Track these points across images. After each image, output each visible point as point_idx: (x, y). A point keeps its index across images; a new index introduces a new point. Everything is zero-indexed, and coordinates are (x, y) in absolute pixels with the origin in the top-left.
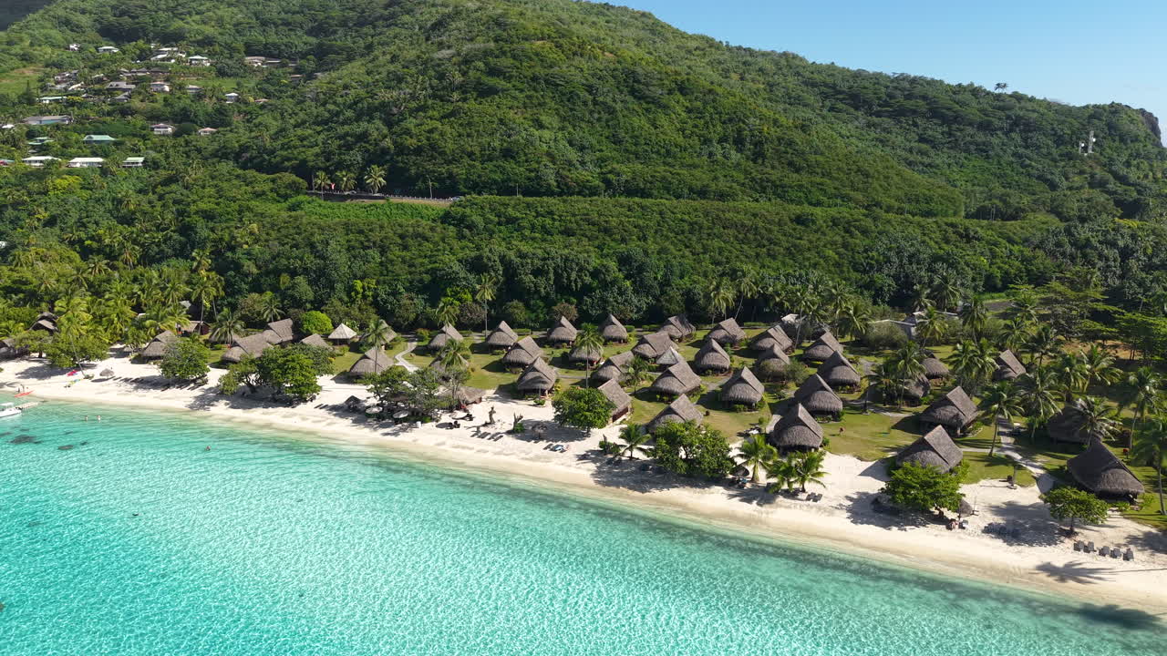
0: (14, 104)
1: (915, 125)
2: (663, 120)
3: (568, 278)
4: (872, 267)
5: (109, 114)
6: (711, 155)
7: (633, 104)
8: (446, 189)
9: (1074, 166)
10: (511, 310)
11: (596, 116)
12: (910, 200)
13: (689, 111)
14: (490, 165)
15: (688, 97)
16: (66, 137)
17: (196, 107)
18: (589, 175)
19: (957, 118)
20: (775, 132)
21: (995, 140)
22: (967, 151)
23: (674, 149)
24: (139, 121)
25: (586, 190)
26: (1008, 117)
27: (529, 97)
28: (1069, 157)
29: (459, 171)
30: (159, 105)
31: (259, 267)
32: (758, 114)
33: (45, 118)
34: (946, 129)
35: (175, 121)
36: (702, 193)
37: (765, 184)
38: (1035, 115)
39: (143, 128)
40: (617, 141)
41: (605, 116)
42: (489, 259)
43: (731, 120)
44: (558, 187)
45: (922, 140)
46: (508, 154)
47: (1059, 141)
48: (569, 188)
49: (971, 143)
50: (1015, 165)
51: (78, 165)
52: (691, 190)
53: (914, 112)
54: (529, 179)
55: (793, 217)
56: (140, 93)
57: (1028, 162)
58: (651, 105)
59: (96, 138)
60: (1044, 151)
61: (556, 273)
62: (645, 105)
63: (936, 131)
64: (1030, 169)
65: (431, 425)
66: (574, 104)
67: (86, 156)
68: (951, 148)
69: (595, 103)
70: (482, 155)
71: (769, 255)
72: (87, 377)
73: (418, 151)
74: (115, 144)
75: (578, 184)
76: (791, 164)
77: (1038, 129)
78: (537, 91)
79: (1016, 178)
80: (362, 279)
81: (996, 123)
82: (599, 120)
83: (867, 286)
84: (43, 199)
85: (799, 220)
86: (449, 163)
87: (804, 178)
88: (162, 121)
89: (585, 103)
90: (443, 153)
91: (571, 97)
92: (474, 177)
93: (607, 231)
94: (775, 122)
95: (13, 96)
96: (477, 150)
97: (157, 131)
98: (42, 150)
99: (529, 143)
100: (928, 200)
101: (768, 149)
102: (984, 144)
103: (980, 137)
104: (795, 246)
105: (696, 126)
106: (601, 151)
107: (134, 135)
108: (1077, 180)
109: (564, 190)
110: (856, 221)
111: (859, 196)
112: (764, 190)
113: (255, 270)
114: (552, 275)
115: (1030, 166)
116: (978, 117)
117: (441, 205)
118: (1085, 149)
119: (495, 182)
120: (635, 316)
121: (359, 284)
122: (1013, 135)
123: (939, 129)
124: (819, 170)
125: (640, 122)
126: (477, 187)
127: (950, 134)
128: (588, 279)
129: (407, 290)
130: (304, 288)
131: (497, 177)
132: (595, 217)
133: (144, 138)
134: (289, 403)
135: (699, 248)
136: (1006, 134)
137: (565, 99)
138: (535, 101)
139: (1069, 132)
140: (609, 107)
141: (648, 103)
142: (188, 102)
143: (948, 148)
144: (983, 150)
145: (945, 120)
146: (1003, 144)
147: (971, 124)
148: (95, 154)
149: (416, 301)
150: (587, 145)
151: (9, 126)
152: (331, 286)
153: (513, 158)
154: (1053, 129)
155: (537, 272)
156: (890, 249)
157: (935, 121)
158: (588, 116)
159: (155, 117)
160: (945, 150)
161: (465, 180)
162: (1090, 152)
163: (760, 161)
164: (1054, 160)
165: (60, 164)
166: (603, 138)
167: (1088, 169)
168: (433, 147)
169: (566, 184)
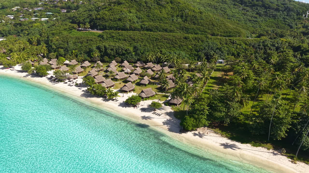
0: (33, 4)
1: (257, 9)
2: (163, 11)
3: (119, 51)
4: (200, 50)
5: (52, 7)
6: (173, 20)
7: (156, 6)
8: (104, 28)
9: (300, 22)
10: (104, 58)
11: (146, 10)
12: (224, 33)
13: (172, 8)
14: (115, 23)
15: (172, 4)
16: (41, 13)
17: (72, 5)
18: (137, 25)
19: (269, 7)
20: (192, 13)
21: (278, 14)
22: (270, 17)
23: (163, 18)
24: (58, 9)
25: (135, 29)
26: (285, 7)
27: (129, 5)
28: (299, 19)
29: (107, 24)
30: (64, 5)
31: (56, 47)
32: (189, 9)
33: (39, 8)
34: (265, 10)
35: (67, 9)
36: (166, 30)
37: (183, 28)
38: (292, 6)
39: (59, 11)
40: (148, 16)
41: (148, 9)
42: (101, 46)
43: (181, 11)
44: (129, 28)
45: (257, 14)
46: (120, 20)
47: (298, 14)
48: (132, 28)
49: (271, 14)
50: (282, 21)
51: (43, 20)
52: (163, 29)
53: (258, 5)
54: (123, 26)
55: (184, 37)
56: (60, 2)
57: (286, 20)
58: (161, 7)
59: (48, 13)
60: (292, 17)
61: (116, 50)
62: (160, 7)
63: (262, 11)
64: (286, 22)
65: (62, 83)
66: (141, 7)
67: (45, 18)
68: (265, 16)
69: (147, 6)
70: (114, 20)
71: (173, 47)
72: (10, 69)
73: (100, 19)
74: (52, 15)
75: (134, 27)
76: (194, 23)
77: (293, 10)
78: (132, 3)
79: (281, 25)
80: (75, 50)
81: (280, 8)
82: (146, 11)
83: (197, 55)
84: (32, 28)
85: (186, 38)
86: (106, 22)
87: (194, 27)
88: (63, 9)
89: (144, 6)
90: (105, 20)
91: (140, 5)
92: (111, 26)
93: (134, 40)
94: (194, 11)
95: (33, 3)
96: (112, 19)
97: (62, 12)
98: (36, 16)
99: (126, 17)
100: (230, 32)
101: (189, 19)
102: (275, 15)
103: (275, 13)
104: (181, 45)
105: (171, 12)
106: (144, 19)
107: (57, 12)
108: (300, 26)
109: (131, 29)
110: (201, 38)
111: (209, 31)
112: (183, 29)
113: (55, 48)
114: (115, 51)
115: (286, 21)
116: (276, 7)
117: (100, 32)
118: (305, 16)
119: (115, 27)
120: (134, 61)
121: (74, 51)
122: (284, 12)
123: (263, 10)
124: (200, 24)
125: (157, 11)
126: (111, 28)
127: (266, 12)
128: (124, 52)
129: (84, 53)
130: (62, 51)
131: (116, 26)
132: (132, 36)
133: (59, 13)
134: (41, 77)
135: (155, 44)
136: (283, 12)
137: (139, 5)
138: (131, 6)
139: (302, 11)
140: (150, 7)
141: (160, 6)
142: (70, 4)
143: (264, 16)
144: (274, 17)
145: (266, 8)
146: (281, 15)
147: (273, 9)
148: (47, 17)
149: (85, 55)
150: (140, 17)
151: (31, 10)
152: (68, 51)
153: (121, 21)
154: (297, 10)
155: (112, 50)
156: (206, 46)
157: (263, 8)
158: (144, 9)
159: (62, 8)
160: (263, 17)
161: (108, 26)
162: (307, 17)
163: (185, 22)
164: (295, 20)
165: (39, 20)
166: (145, 16)
167: (304, 22)
168: (103, 18)
169: (131, 28)
